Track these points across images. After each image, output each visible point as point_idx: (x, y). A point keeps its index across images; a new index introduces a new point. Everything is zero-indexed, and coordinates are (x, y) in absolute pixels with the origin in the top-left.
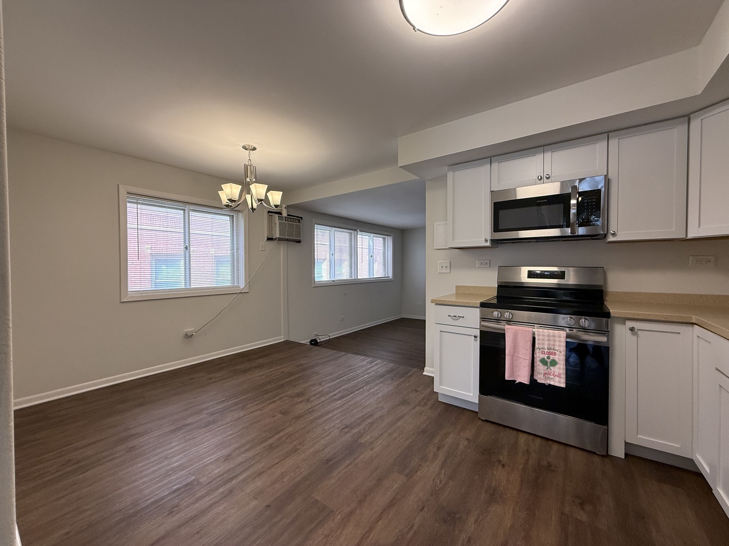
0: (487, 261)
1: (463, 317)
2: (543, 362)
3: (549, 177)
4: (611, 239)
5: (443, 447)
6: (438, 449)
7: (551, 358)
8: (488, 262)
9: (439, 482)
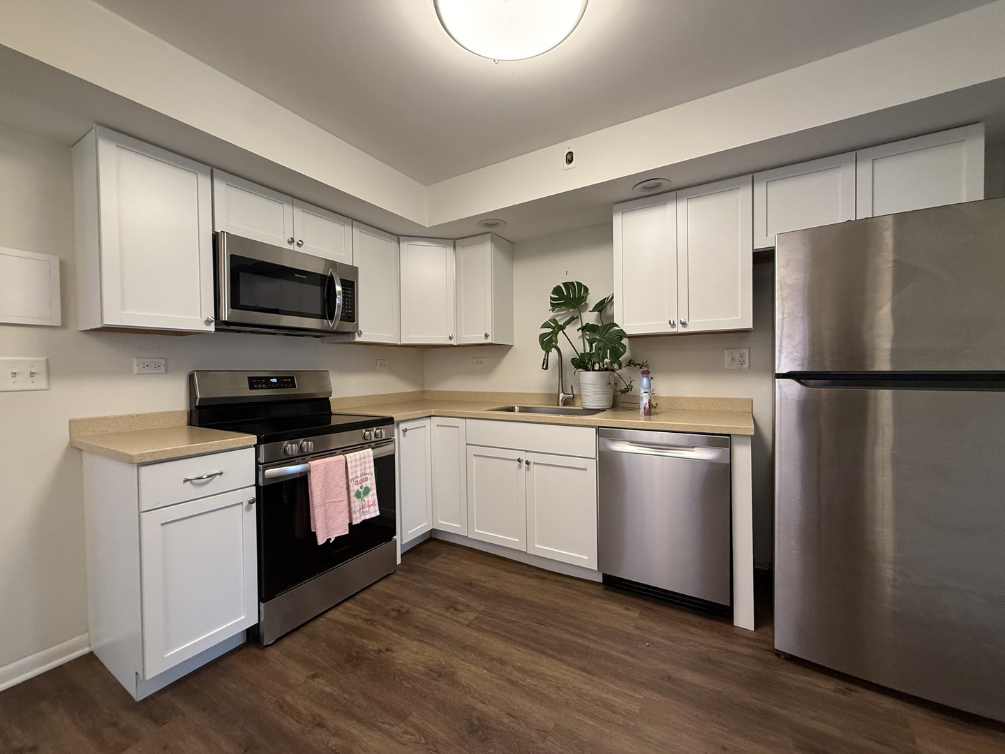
0: (160, 360)
1: (221, 474)
2: (358, 495)
3: (301, 245)
4: (358, 339)
5: (320, 716)
6: (321, 725)
7: (364, 486)
8: (163, 362)
9: (409, 736)
